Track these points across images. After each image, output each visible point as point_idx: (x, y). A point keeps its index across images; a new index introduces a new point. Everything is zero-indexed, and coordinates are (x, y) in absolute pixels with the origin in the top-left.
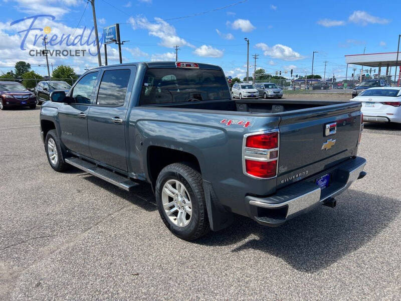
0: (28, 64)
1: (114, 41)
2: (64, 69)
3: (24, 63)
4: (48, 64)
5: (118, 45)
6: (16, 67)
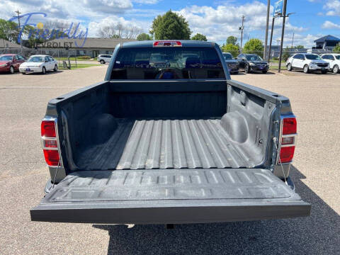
0: (236, 38)
1: (279, 14)
2: (254, 42)
3: (233, 37)
4: (242, 37)
5: (283, 18)
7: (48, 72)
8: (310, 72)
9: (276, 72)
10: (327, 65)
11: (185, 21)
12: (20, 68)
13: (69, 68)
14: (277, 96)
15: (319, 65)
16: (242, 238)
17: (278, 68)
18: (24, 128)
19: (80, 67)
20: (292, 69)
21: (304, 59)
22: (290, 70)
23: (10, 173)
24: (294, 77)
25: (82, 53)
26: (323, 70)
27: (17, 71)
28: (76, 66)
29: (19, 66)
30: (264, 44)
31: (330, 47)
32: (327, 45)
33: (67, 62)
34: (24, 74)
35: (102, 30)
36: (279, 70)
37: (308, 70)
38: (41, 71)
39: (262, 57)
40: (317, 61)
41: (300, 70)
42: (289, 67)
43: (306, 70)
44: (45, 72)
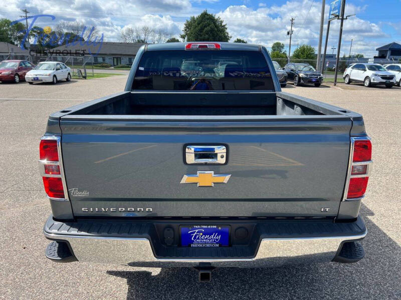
0: (283, 44)
1: (336, 16)
2: (304, 49)
3: (280, 43)
4: (290, 45)
5: (340, 20)
6: (273, 47)
7: (59, 82)
8: (372, 85)
9: (332, 85)
10: (392, 77)
11: (223, 24)
12: (26, 76)
13: (85, 77)
14: (345, 112)
15: (384, 77)
16: (295, 292)
17: (334, 81)
18: (28, 149)
19: (98, 77)
20: (350, 81)
21: (365, 70)
22: (349, 83)
23: (7, 203)
24: (353, 91)
25: (100, 60)
26: (388, 84)
27: (22, 80)
28: (93, 76)
29: (25, 74)
30: (317, 52)
31: (395, 57)
32: (392, 54)
33: (83, 71)
34: (31, 83)
35: (124, 33)
36: (335, 83)
37: (370, 83)
38: (51, 80)
39: (315, 68)
40: (380, 73)
41: (360, 84)
42: (347, 80)
43: (367, 83)
44: (56, 82)
